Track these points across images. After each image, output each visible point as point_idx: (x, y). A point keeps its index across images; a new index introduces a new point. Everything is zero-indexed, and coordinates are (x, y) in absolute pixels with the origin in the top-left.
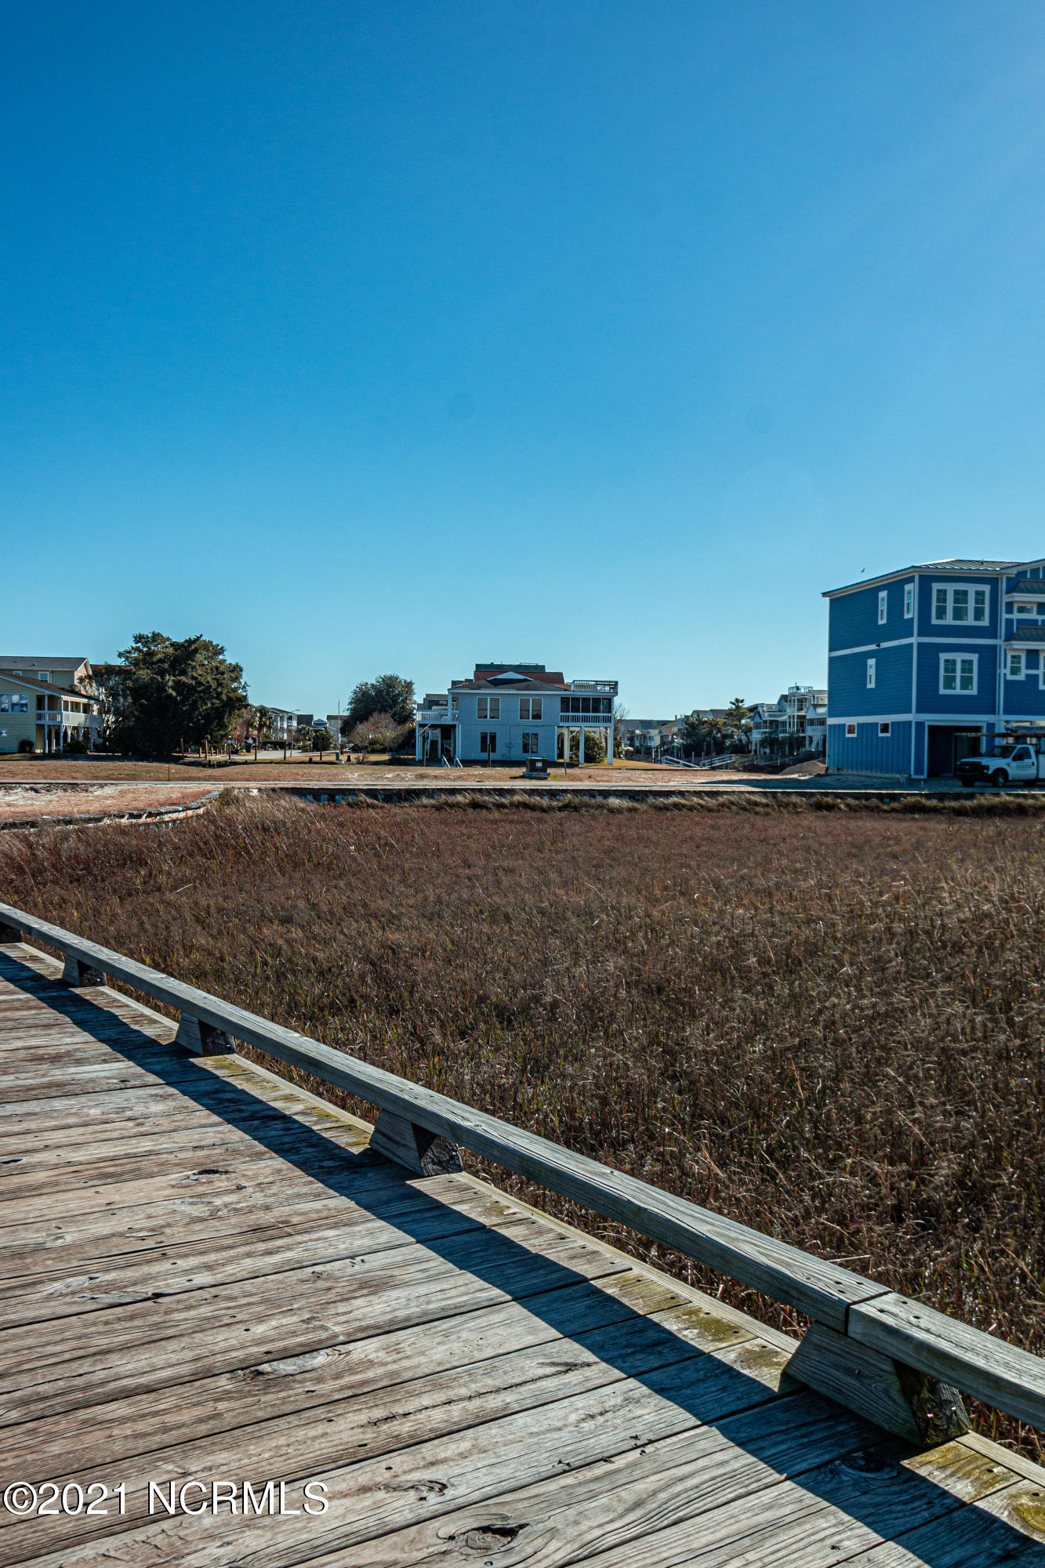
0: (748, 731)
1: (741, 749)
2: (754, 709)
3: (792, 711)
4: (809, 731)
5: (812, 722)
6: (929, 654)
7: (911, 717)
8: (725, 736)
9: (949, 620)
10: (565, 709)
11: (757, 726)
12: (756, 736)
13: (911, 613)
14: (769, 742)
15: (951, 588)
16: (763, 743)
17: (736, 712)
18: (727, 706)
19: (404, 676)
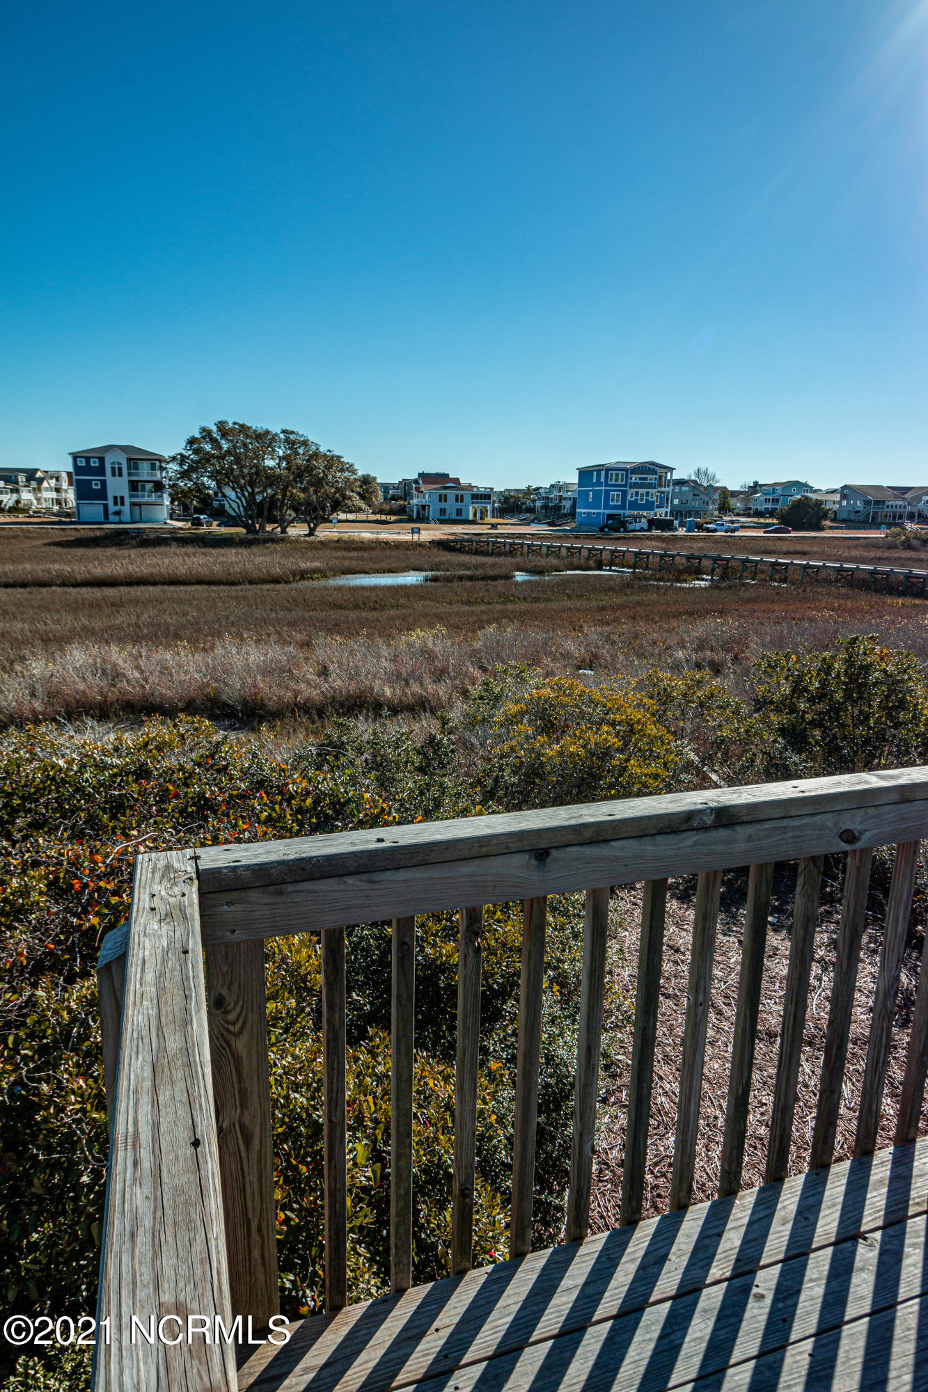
0: (534, 501)
1: (531, 510)
2: (538, 489)
3: (556, 493)
4: (564, 503)
5: (565, 499)
6: (607, 492)
7: (601, 511)
8: (523, 503)
9: (613, 482)
10: (473, 498)
11: (539, 499)
12: (538, 504)
13: (603, 480)
14: (545, 507)
15: (614, 473)
16: (542, 508)
17: (528, 491)
18: (524, 487)
19: (373, 475)
